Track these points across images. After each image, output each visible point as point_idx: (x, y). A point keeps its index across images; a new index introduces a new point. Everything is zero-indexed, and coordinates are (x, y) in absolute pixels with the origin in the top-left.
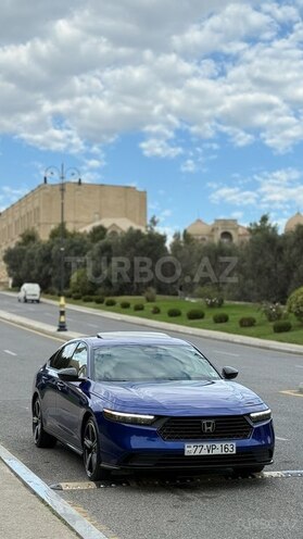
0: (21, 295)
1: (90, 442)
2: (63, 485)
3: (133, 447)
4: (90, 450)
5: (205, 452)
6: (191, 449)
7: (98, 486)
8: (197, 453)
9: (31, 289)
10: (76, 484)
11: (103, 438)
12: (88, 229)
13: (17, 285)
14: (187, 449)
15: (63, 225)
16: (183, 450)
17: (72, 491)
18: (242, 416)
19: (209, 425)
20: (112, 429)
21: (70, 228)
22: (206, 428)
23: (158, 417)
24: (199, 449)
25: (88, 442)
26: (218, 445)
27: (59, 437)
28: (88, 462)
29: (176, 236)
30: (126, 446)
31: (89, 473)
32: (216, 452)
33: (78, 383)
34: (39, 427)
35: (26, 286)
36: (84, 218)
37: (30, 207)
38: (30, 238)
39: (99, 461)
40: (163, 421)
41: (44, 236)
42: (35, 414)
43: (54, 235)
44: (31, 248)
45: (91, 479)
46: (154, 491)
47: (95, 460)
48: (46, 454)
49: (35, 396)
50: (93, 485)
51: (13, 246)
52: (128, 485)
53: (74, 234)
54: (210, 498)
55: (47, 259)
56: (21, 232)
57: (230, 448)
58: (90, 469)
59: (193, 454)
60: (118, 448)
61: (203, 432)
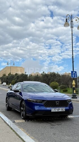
0: (3, 84)
1: (23, 108)
2: (15, 121)
3: (36, 109)
4: (22, 111)
5: (57, 111)
7: (26, 121)
8: (55, 111)
9: (5, 84)
10: (19, 121)
11: (27, 107)
12: (15, 74)
13: (2, 83)
14: (52, 110)
15: (10, 73)
16: (51, 110)
17: (18, 123)
18: (66, 100)
19: (57, 103)
20: (30, 104)
21: (11, 74)
22: (57, 104)
23: (43, 101)
24: (55, 110)
25: (22, 109)
26: (60, 109)
28: (22, 114)
29: (29, 75)
30: (34, 109)
31: (22, 117)
32: (60, 111)
33: (19, 93)
34: (7, 105)
35: (4, 83)
36: (14, 72)
38: (4, 75)
39: (26, 114)
40: (45, 102)
41: (7, 75)
42: (6, 102)
43: (9, 75)
44: (5, 77)
45: (23, 119)
46: (43, 122)
47: (24, 113)
48: (9, 112)
49: (7, 98)
50: (24, 121)
51: (1, 76)
52: (34, 121)
53: (12, 74)
54: (60, 124)
55: (7, 78)
56: (3, 74)
57: (63, 109)
58: (23, 116)
59: (53, 111)
60: (32, 110)
61: (56, 105)
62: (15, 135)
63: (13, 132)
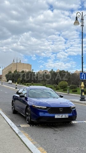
0: (8, 82)
1: (28, 113)
2: (21, 125)
3: (40, 115)
4: (28, 116)
5: (60, 117)
6: (57, 116)
7: (30, 126)
8: (58, 117)
9: (10, 81)
10: (24, 125)
11: (32, 113)
12: (21, 71)
13: (8, 81)
14: (55, 116)
15: (16, 70)
16: (55, 117)
17: (23, 128)
18: (69, 107)
19: (61, 109)
20: (35, 110)
21: (18, 71)
23: (47, 107)
24: (59, 116)
25: (27, 114)
26: (64, 115)
27: (18, 111)
28: (27, 119)
29: (37, 73)
30: (39, 115)
31: (27, 122)
32: (63, 117)
33: (24, 98)
34: (13, 109)
35: (9, 81)
36: (20, 69)
37: (10, 67)
38: (10, 72)
39: (31, 119)
40: (49, 108)
41: (13, 72)
42: (12, 105)
44: (10, 74)
45: (29, 124)
46: (46, 128)
47: (29, 118)
48: (15, 115)
49: (13, 101)
50: (29, 126)
51: (7, 74)
52: (38, 125)
53: (18, 72)
55: (13, 76)
56: (8, 71)
57: (67, 116)
58: (28, 120)
59: (57, 118)
60: (37, 116)
61: (59, 112)
62: (20, 141)
63: (19, 138)
